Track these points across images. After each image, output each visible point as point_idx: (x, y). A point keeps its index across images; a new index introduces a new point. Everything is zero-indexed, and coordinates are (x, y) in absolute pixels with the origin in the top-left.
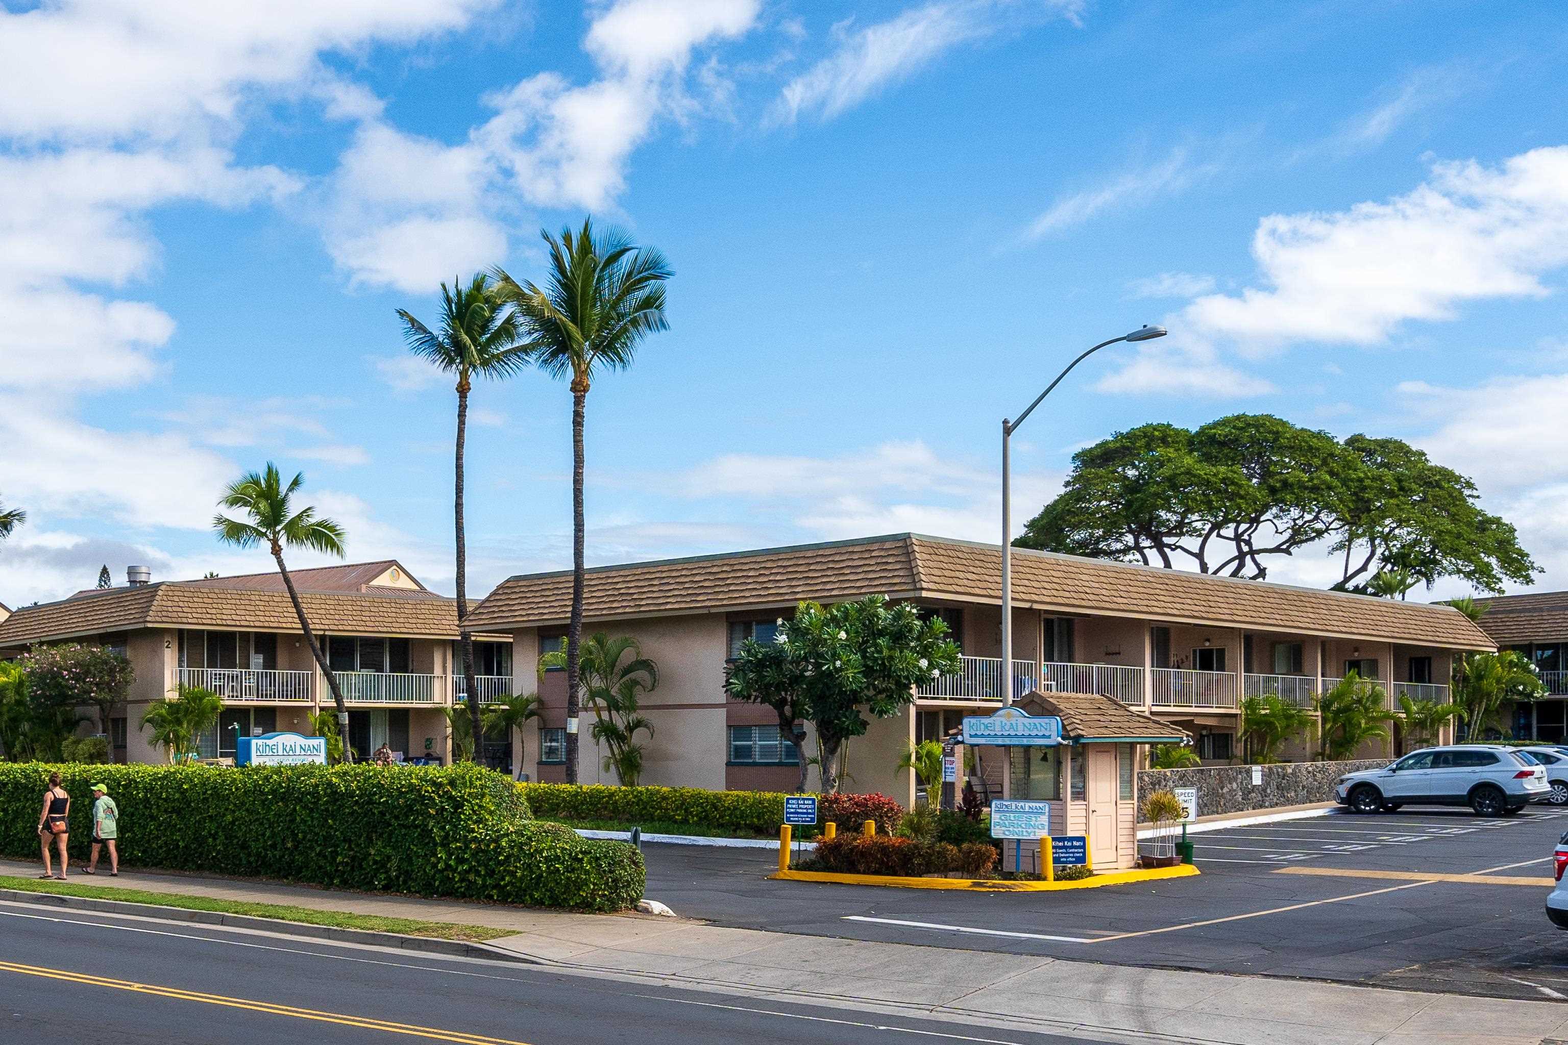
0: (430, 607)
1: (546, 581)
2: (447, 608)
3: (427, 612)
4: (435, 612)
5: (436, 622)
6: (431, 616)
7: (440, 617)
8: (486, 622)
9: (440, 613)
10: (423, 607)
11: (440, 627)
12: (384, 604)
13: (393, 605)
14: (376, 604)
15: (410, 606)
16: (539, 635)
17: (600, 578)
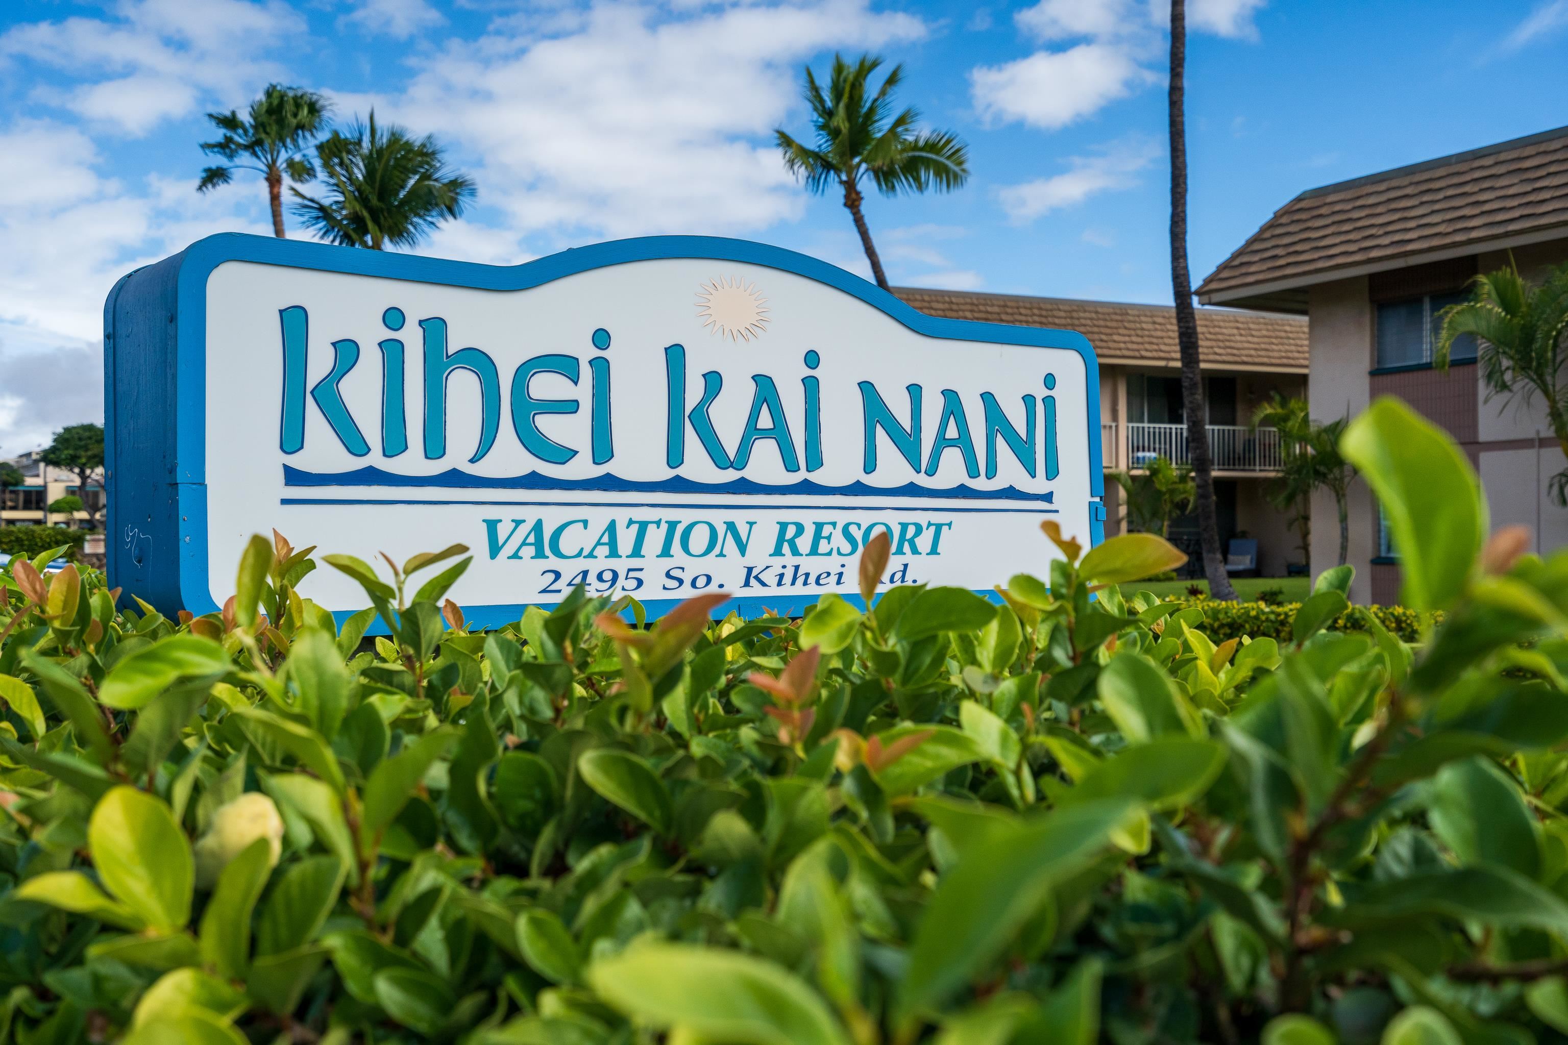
0: (1094, 315)
1: (1394, 183)
2: (1119, 318)
3: (1089, 322)
4: (1102, 323)
5: (1104, 337)
6: (1096, 329)
7: (1108, 331)
8: (1261, 277)
9: (1109, 324)
10: (1082, 315)
11: (1111, 345)
12: (1023, 311)
13: (1036, 311)
14: (1009, 310)
15: (1062, 314)
16: (1372, 301)
17: (1545, 153)
